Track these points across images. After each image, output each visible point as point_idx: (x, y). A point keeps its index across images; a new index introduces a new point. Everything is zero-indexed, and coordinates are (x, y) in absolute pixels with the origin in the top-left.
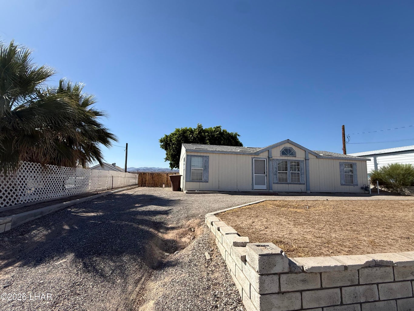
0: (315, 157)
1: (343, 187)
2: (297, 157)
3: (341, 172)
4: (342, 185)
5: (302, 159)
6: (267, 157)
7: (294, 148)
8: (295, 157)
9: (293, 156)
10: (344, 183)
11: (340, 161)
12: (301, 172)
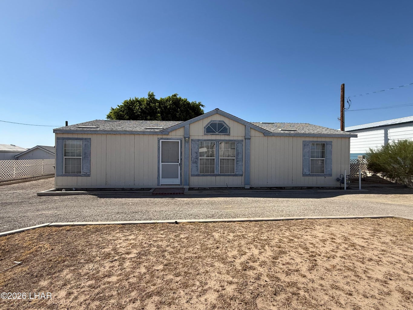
0: (262, 135)
1: (307, 178)
2: (231, 135)
3: (304, 156)
4: (304, 175)
5: (240, 138)
6: (182, 137)
7: (227, 121)
8: (229, 135)
9: (225, 135)
10: (308, 173)
11: (304, 139)
12: (237, 158)
